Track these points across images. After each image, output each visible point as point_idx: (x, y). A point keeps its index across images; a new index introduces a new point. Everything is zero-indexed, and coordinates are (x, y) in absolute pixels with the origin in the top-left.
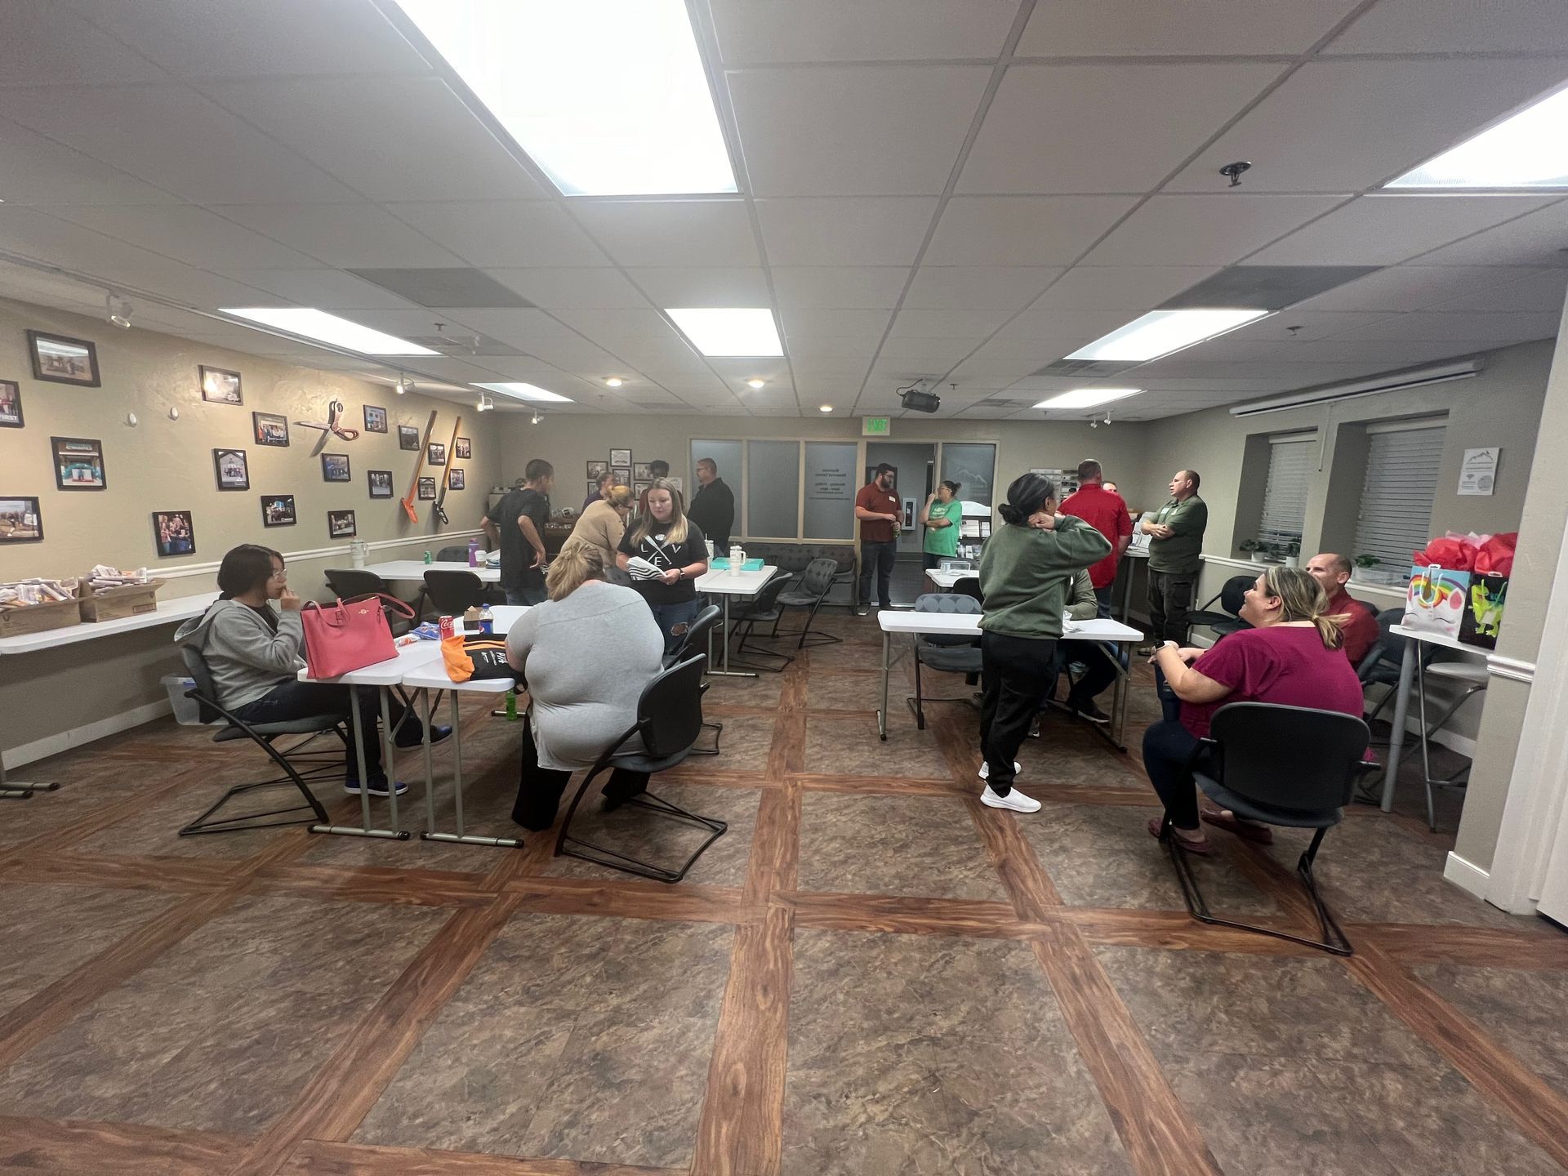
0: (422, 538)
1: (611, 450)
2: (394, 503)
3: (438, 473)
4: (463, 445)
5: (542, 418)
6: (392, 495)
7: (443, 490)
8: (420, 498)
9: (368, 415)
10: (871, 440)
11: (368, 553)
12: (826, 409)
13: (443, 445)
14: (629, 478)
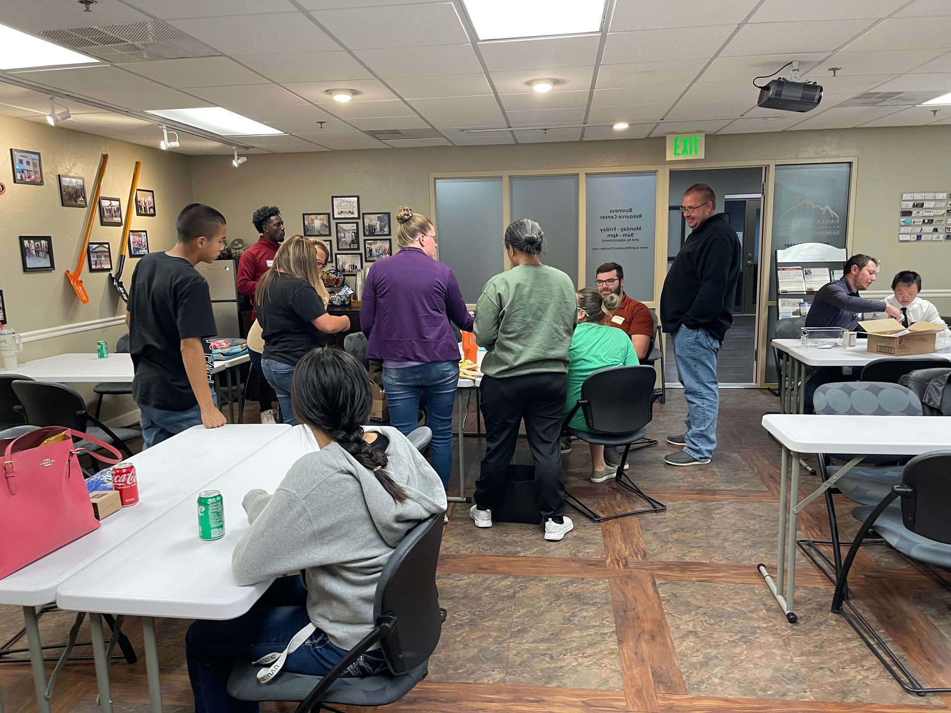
0: (97, 322)
1: (333, 197)
2: (57, 276)
3: (113, 236)
4: (145, 199)
5: (244, 159)
6: (53, 266)
7: (122, 258)
8: (91, 270)
9: (17, 162)
10: (675, 167)
11: (21, 348)
12: (621, 126)
13: (118, 200)
14: (357, 234)
